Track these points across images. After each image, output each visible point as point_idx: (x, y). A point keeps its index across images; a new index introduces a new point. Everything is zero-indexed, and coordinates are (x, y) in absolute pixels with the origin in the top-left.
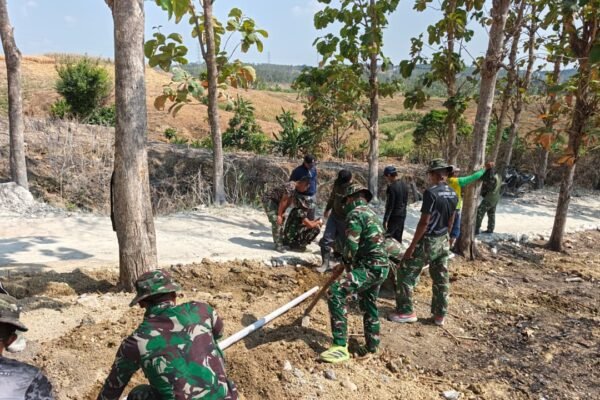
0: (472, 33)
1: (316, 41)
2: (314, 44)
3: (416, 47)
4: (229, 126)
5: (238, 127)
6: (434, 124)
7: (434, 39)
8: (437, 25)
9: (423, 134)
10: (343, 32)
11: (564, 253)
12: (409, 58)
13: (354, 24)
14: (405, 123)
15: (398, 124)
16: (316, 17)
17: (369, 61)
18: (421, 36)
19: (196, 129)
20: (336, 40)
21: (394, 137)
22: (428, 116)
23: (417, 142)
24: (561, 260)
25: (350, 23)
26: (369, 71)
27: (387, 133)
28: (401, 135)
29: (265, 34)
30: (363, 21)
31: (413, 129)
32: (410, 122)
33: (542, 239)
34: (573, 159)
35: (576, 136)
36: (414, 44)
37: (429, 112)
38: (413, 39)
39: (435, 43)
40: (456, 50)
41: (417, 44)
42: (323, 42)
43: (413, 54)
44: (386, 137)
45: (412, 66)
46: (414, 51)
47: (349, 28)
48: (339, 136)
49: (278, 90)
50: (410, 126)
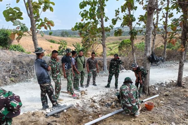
0: (136, 7)
1: (80, 13)
2: (80, 14)
3: (117, 13)
4: (59, 49)
5: (62, 49)
6: (124, 44)
7: (123, 10)
8: (124, 5)
9: (121, 47)
10: (91, 9)
11: (183, 87)
12: (115, 18)
13: (94, 6)
14: (115, 45)
15: (113, 45)
16: (80, 4)
17: (100, 19)
18: (119, 9)
19: (48, 50)
20: (87, 12)
21: (112, 49)
22: (122, 42)
23: (120, 50)
24: (184, 91)
25: (92, 6)
26: (101, 23)
27: (110, 48)
28: (114, 48)
29: (54, 4)
30: (97, 5)
31: (118, 46)
32: (117, 44)
33: (173, 82)
34: (184, 49)
35: (184, 40)
36: (116, 12)
37: (123, 41)
38: (116, 10)
39: (124, 12)
40: (132, 14)
41: (117, 12)
42: (83, 13)
43: (116, 16)
44: (110, 49)
45: (116, 20)
46: (117, 15)
47: (92, 8)
48: (94, 49)
49: (75, 37)
50: (117, 46)
